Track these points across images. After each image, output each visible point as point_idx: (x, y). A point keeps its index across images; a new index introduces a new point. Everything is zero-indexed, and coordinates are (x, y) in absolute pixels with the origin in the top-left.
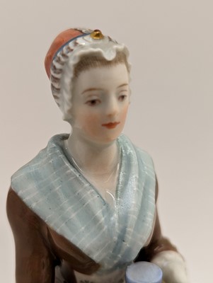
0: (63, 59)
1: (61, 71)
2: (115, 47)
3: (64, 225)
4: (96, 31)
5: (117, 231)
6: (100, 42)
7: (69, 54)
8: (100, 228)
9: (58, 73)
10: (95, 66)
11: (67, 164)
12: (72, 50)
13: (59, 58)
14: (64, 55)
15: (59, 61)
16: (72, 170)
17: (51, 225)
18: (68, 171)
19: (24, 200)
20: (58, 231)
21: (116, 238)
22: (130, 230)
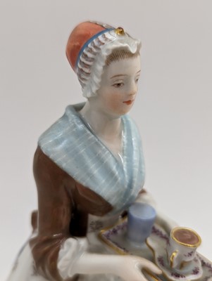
0: (95, 50)
1: (93, 60)
2: (136, 42)
3: (88, 179)
4: (119, 28)
5: (127, 181)
6: (123, 38)
7: (101, 47)
8: (116, 179)
9: (90, 61)
10: (124, 58)
11: (89, 132)
12: (104, 44)
13: (91, 49)
14: (95, 47)
15: (90, 51)
16: (93, 136)
17: (79, 180)
18: (90, 137)
19: (56, 162)
20: (84, 184)
21: (126, 186)
22: (135, 180)
